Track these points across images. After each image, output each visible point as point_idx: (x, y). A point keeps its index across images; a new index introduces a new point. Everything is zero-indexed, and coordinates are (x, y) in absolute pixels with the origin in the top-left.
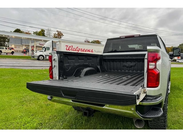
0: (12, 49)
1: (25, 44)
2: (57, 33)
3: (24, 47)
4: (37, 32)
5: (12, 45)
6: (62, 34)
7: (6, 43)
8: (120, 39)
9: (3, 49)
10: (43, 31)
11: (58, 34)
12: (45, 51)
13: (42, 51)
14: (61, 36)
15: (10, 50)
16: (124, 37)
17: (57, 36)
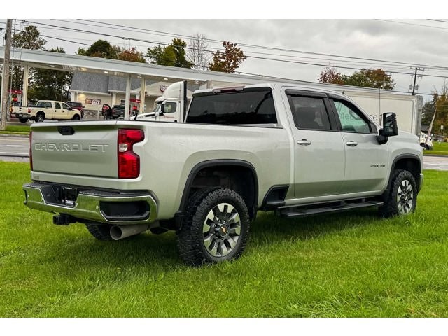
0: (78, 106)
1: (117, 92)
2: (223, 50)
3: (114, 98)
4: (160, 49)
5: (79, 93)
6: (241, 55)
7: (67, 87)
8: (214, 95)
9: (47, 107)
10: (179, 45)
11: (228, 52)
12: (161, 114)
13: (154, 115)
14: (236, 60)
15: (70, 109)
16: (219, 91)
17: (222, 60)
